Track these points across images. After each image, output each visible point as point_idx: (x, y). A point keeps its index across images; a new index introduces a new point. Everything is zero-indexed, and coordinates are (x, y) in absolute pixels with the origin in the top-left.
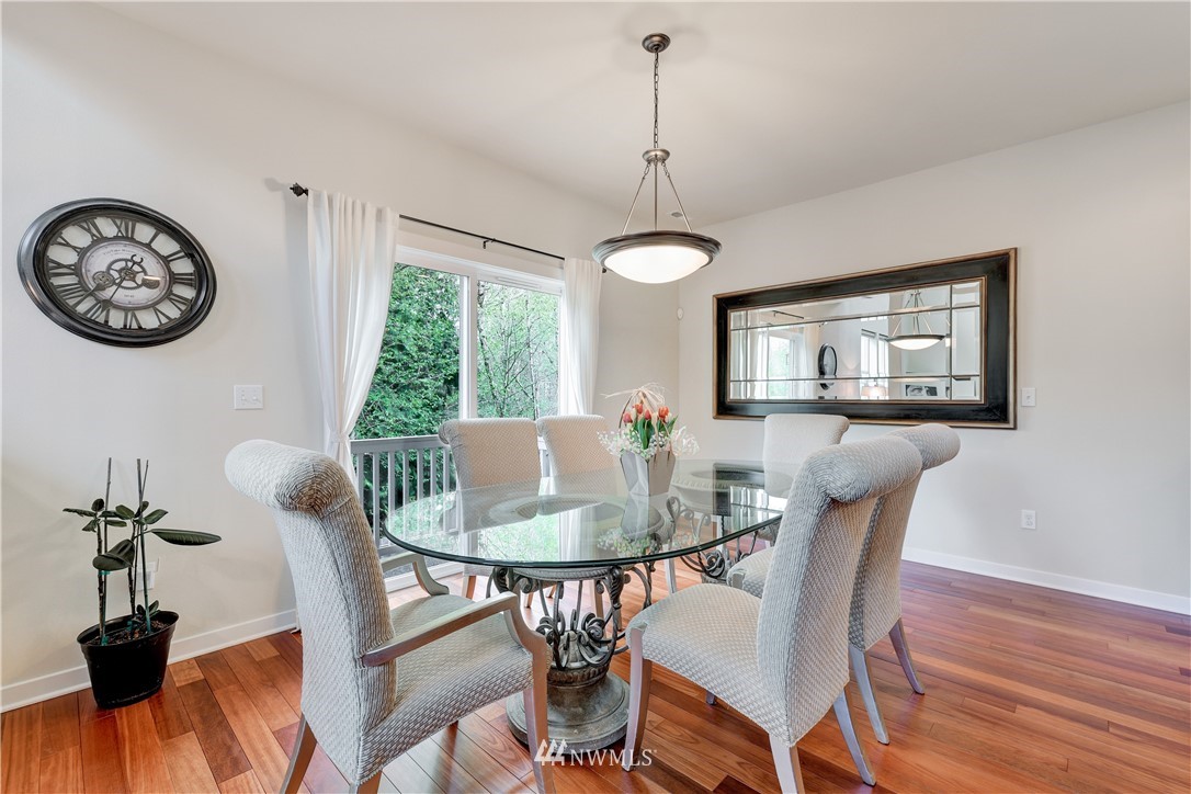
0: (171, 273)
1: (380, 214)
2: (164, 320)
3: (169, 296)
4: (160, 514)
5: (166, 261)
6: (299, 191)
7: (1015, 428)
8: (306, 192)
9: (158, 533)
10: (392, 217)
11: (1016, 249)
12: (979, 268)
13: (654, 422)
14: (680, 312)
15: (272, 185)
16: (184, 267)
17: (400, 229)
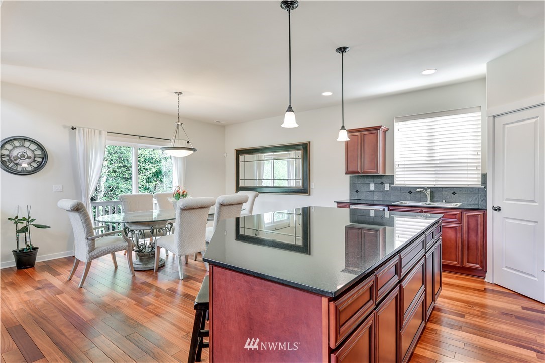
0: (35, 154)
1: (100, 133)
2: (33, 168)
3: (34, 161)
4: (33, 220)
5: (33, 151)
6: (73, 128)
7: (310, 195)
8: (76, 128)
9: (33, 225)
10: (104, 133)
11: (310, 142)
12: (301, 147)
13: (181, 194)
14: (225, 154)
15: (65, 126)
16: (39, 152)
17: (108, 135)
